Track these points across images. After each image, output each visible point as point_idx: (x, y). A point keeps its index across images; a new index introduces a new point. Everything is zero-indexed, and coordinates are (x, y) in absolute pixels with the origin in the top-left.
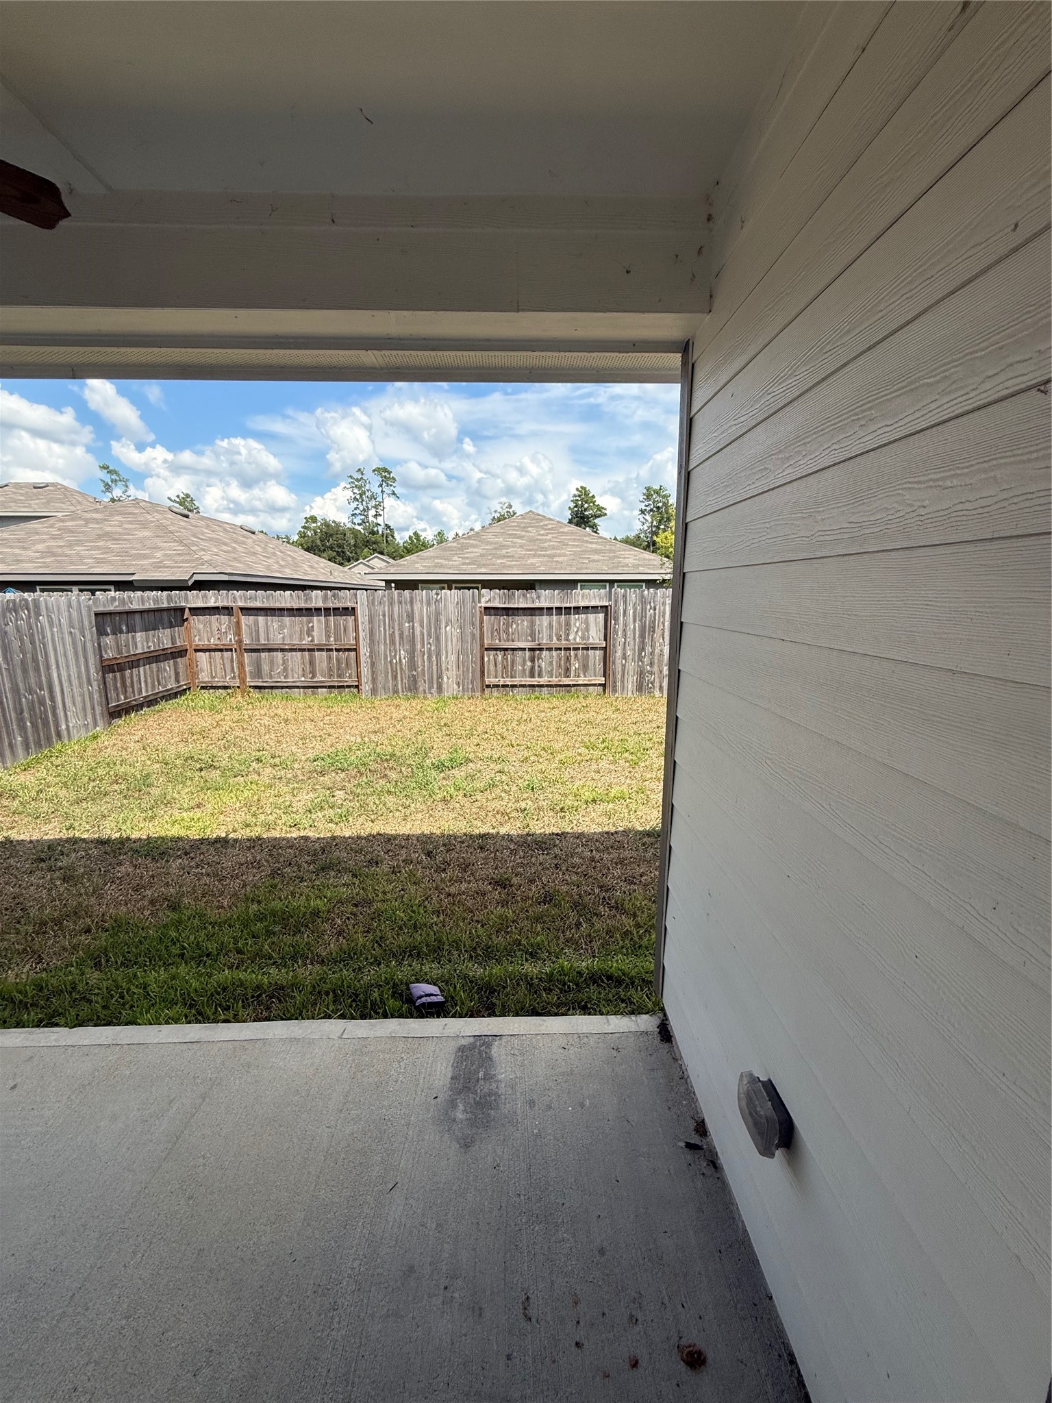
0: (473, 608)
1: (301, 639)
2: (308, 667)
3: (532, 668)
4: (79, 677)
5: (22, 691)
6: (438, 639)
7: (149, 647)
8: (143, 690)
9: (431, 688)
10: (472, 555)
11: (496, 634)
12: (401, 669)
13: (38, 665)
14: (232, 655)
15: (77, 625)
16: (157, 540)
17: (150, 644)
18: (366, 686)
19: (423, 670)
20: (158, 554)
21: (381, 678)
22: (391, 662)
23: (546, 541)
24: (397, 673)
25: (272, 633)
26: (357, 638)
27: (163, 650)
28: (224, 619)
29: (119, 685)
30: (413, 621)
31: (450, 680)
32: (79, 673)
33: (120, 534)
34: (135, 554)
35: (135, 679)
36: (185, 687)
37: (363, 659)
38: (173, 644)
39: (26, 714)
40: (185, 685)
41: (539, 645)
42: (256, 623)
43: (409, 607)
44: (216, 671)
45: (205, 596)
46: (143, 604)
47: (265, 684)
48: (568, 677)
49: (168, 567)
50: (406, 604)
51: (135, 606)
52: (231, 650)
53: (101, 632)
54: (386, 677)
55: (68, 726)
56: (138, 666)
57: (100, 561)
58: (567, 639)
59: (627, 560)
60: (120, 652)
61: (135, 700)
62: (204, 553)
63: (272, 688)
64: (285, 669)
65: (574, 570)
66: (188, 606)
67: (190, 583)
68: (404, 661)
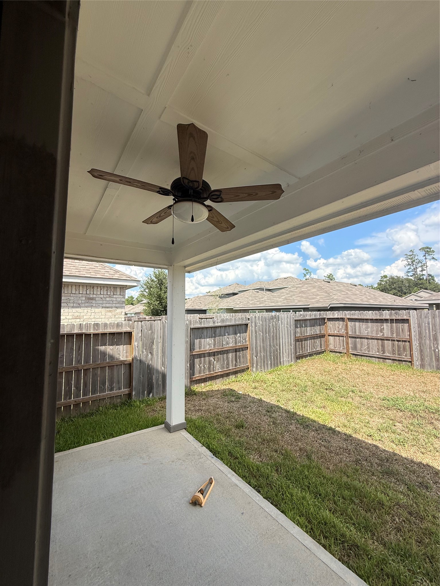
1: (377, 334)
2: (381, 347)
4: (288, 343)
5: (272, 346)
7: (311, 333)
8: (308, 350)
13: (277, 337)
14: (344, 339)
15: (289, 324)
16: (318, 292)
17: (312, 332)
18: (417, 362)
20: (318, 297)
21: (427, 359)
22: (434, 351)
25: (362, 330)
26: (410, 335)
27: (316, 334)
28: (341, 323)
29: (300, 347)
32: (288, 341)
33: (307, 291)
34: (310, 298)
35: (306, 345)
36: (324, 350)
38: (320, 332)
39: (272, 354)
40: (324, 349)
42: (355, 325)
44: (336, 345)
45: (333, 313)
46: (311, 317)
47: (358, 354)
49: (321, 302)
51: (308, 318)
52: (343, 336)
53: (296, 327)
54: (431, 359)
55: (283, 360)
56: (307, 340)
57: (299, 301)
60: (301, 335)
61: (305, 353)
62: (335, 296)
63: (362, 356)
64: (368, 348)
66: (327, 317)
67: (329, 308)
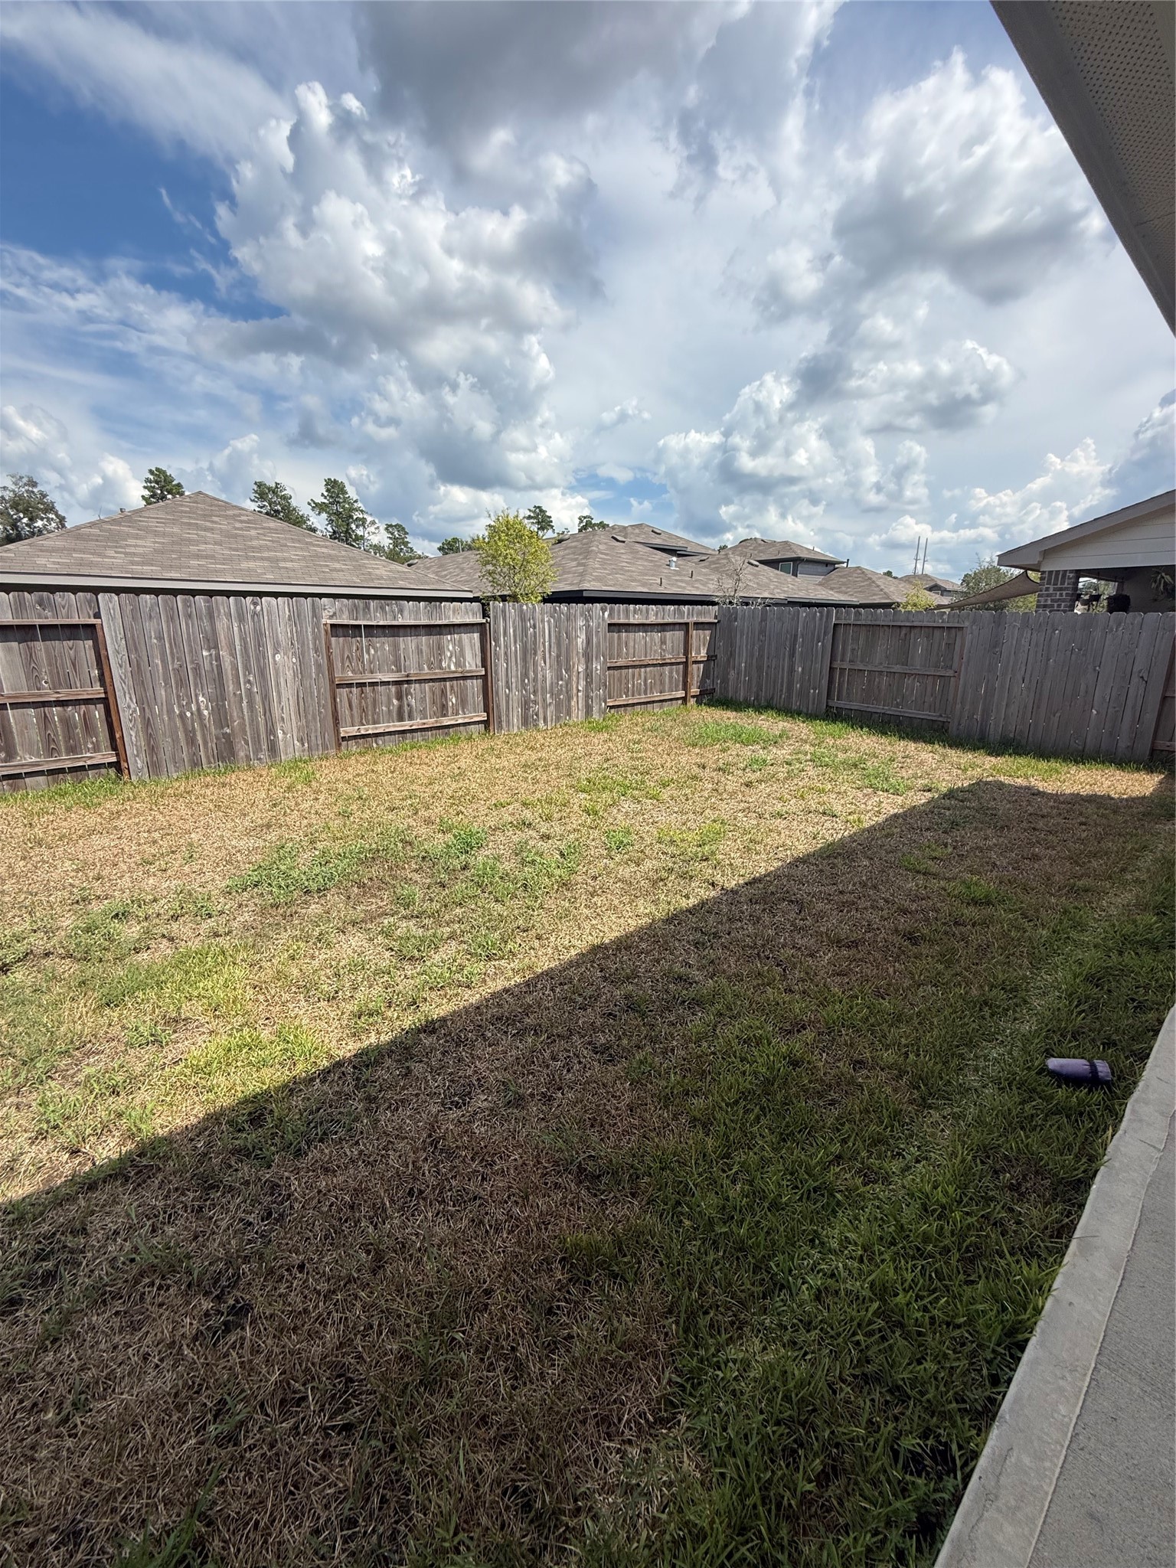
0: (317, 625)
3: (400, 708)
6: (262, 673)
9: (258, 750)
11: (347, 663)
12: (203, 726)
18: (137, 761)
19: (242, 725)
21: (165, 744)
22: (182, 716)
24: (195, 734)
30: (216, 647)
31: (287, 736)
37: (125, 716)
41: (408, 676)
48: (445, 715)
50: (201, 619)
54: (175, 741)
58: (441, 668)
68: (206, 713)
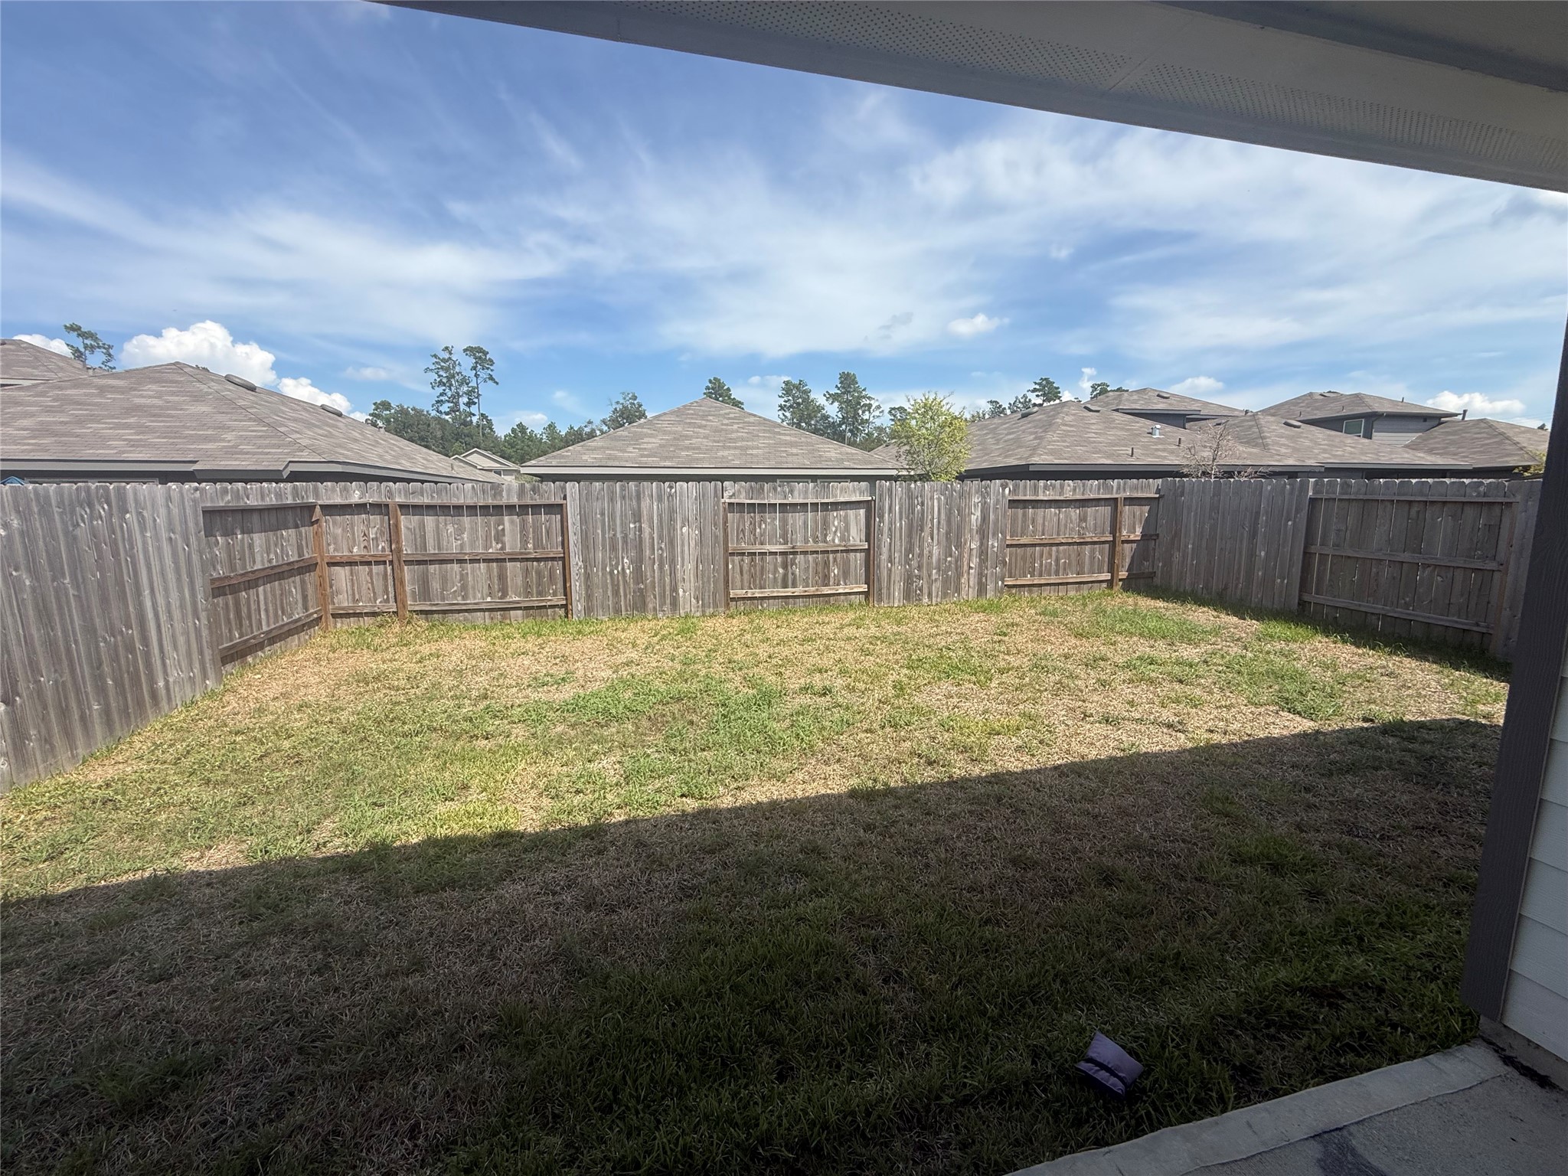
0: (717, 504)
1: (486, 548)
2: (496, 581)
3: (785, 576)
4: (182, 606)
5: (100, 632)
6: (672, 543)
7: (270, 561)
8: (264, 623)
9: (663, 604)
10: (650, 446)
11: (741, 535)
12: (625, 581)
13: (124, 592)
14: (386, 569)
15: (178, 528)
16: (220, 418)
17: (272, 556)
18: (578, 606)
19: (653, 582)
20: (229, 436)
21: (598, 594)
22: (612, 572)
23: (733, 432)
24: (619, 588)
25: (445, 538)
26: (564, 544)
27: (289, 564)
28: (376, 519)
29: (232, 616)
30: (640, 521)
31: (686, 593)
32: (182, 599)
33: (161, 408)
34: (191, 436)
35: (253, 607)
36: (315, 616)
37: (574, 570)
38: (300, 556)
39: (106, 669)
40: (316, 612)
41: (793, 548)
42: (422, 526)
43: (634, 502)
44: (359, 593)
45: (345, 489)
47: (434, 608)
48: (827, 585)
49: (247, 453)
50: (631, 500)
52: (384, 563)
53: (209, 533)
54: (605, 592)
55: (167, 682)
56: (257, 586)
57: (134, 445)
58: (825, 541)
59: (828, 454)
60: (233, 568)
61: (254, 638)
62: (298, 436)
63: (445, 612)
64: (464, 588)
65: (773, 464)
66: (320, 502)
67: (285, 475)
68: (628, 571)
